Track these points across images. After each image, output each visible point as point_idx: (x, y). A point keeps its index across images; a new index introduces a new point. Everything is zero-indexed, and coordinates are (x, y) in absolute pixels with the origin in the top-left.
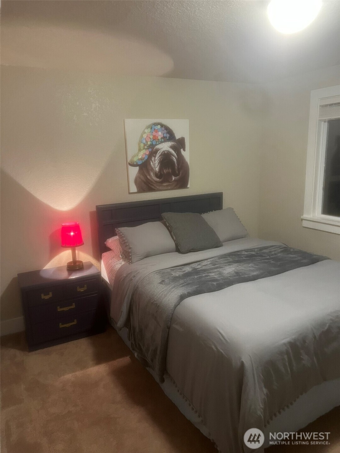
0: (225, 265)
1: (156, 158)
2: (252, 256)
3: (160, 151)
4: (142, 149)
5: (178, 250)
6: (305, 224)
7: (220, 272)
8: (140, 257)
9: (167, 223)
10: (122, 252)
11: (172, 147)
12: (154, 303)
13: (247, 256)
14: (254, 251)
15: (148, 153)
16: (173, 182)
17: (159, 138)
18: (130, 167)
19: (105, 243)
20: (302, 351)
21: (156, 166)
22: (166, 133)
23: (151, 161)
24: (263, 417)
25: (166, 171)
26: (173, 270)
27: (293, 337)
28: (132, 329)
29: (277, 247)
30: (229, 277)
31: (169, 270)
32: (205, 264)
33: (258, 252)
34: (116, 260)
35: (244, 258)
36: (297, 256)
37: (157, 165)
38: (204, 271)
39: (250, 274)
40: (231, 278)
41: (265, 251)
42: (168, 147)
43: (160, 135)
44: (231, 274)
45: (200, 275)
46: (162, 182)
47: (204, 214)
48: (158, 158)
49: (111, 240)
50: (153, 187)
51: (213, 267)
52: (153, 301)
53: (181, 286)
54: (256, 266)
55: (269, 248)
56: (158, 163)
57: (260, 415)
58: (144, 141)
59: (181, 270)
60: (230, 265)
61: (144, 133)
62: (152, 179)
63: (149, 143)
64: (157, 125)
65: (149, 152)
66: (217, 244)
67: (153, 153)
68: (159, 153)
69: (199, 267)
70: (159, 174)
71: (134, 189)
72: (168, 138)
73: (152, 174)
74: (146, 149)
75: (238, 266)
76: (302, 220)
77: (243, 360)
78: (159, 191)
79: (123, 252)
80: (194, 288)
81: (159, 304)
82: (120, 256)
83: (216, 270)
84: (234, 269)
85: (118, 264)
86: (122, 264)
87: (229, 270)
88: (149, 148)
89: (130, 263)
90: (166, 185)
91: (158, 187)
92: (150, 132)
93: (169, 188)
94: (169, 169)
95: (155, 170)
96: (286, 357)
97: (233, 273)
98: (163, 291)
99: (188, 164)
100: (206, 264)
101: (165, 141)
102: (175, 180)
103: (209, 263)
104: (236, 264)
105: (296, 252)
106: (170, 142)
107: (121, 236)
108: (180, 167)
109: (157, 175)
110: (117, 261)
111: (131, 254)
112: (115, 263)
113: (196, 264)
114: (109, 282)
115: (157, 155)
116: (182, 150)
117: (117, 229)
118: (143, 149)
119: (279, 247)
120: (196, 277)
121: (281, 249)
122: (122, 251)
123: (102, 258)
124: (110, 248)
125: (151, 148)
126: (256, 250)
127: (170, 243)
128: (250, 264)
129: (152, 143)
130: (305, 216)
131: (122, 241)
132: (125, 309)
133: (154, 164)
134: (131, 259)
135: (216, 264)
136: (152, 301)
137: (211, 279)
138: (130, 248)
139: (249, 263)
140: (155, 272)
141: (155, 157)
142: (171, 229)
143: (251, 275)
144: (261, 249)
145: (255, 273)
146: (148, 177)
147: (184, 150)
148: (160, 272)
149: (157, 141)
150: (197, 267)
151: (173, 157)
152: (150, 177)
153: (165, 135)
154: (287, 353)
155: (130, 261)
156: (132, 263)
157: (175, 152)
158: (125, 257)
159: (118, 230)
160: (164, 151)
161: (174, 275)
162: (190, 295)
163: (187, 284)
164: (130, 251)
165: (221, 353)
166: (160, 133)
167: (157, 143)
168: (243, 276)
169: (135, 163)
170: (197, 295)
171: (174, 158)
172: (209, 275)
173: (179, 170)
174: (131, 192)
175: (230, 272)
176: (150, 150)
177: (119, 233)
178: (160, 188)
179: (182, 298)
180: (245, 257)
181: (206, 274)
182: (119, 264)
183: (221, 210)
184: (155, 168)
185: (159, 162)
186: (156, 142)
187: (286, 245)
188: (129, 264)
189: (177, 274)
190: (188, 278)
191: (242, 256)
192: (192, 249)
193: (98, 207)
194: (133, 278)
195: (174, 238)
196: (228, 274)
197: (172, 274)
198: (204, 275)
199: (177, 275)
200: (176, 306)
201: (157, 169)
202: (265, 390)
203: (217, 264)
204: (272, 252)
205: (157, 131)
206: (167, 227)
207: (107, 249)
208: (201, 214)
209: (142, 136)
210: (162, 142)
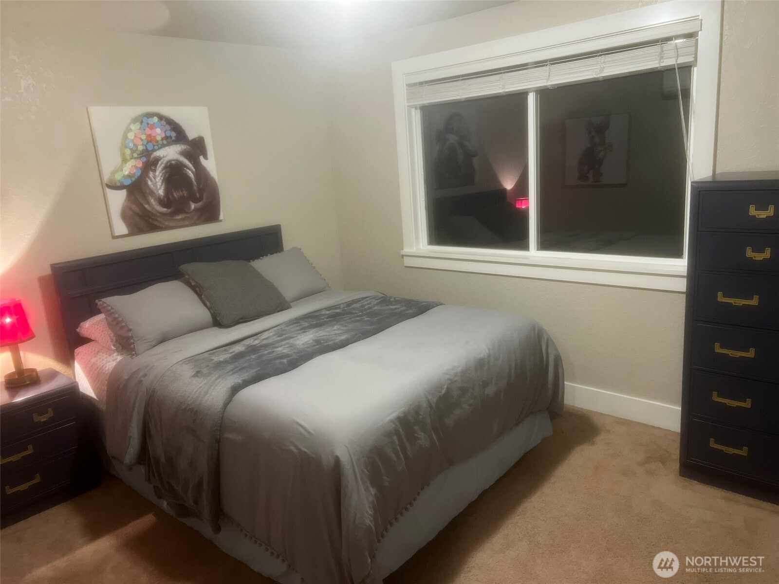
0: (299, 333)
1: (157, 173)
2: (338, 314)
3: (162, 161)
4: (128, 158)
5: (218, 323)
6: (408, 262)
7: (291, 343)
8: (151, 343)
9: (191, 281)
10: (114, 341)
11: (184, 154)
12: (188, 409)
13: (330, 316)
14: (339, 308)
15: (140, 165)
16: (192, 212)
17: (159, 138)
18: (109, 191)
19: (78, 330)
20: (416, 428)
21: (159, 187)
22: (170, 130)
23: (148, 179)
24: (373, 528)
25: (178, 194)
26: (213, 354)
27: (402, 409)
28: (152, 461)
29: (371, 299)
30: (306, 349)
31: (206, 355)
32: (266, 337)
33: (346, 309)
34: (105, 356)
35: (325, 319)
36: (399, 307)
37: (160, 184)
38: (266, 346)
39: (335, 340)
40: (308, 350)
41: (354, 306)
42: (177, 155)
43: (159, 133)
44: (309, 344)
45: (258, 353)
46: (173, 214)
47: (253, 261)
48: (160, 172)
49: (88, 323)
50: (157, 224)
51: (279, 338)
52: (186, 405)
53: (231, 372)
54: (345, 328)
55: (360, 301)
56: (161, 181)
57: (370, 525)
58: (131, 145)
59: (226, 352)
60: (305, 332)
61: (128, 130)
62: (154, 208)
63: (141, 148)
64: (151, 117)
65: (143, 163)
66: (282, 306)
67: (150, 164)
68: (161, 165)
69: (257, 342)
70: (166, 199)
71: (121, 228)
72: (173, 138)
73: (152, 201)
74: (135, 158)
75: (317, 332)
76: (403, 256)
77: (338, 453)
78: (171, 229)
79: (117, 340)
80: (252, 372)
81: (196, 409)
82: (113, 347)
83: (284, 343)
84: (311, 336)
85: (109, 362)
86: (118, 360)
87: (305, 339)
88: (141, 157)
89: (133, 355)
90: (181, 219)
91: (166, 223)
92: (139, 129)
93: (187, 223)
94: (182, 191)
95: (157, 194)
96: (395, 438)
97: (311, 341)
98: (200, 387)
99: (215, 182)
100: (268, 336)
101: (169, 144)
102: (196, 210)
103: (271, 334)
104: (314, 330)
105: (397, 302)
106: (178, 145)
107: (109, 312)
108: (201, 186)
109: (161, 202)
110: (106, 358)
111: (132, 341)
112: (104, 362)
113: (251, 340)
114: (95, 397)
115: (158, 167)
116: (201, 158)
117: (99, 301)
118: (131, 159)
119: (374, 298)
120: (253, 357)
121: (378, 300)
122: (114, 338)
123: (76, 357)
124: (89, 337)
125: (144, 156)
126: (342, 306)
127: (201, 313)
128: (335, 327)
129: (146, 147)
130: (406, 250)
131: (113, 321)
132: (135, 431)
133: (155, 184)
134: (134, 349)
135: (282, 335)
136: (183, 407)
137: (278, 356)
138: (130, 330)
139: (333, 326)
140: (181, 362)
141: (154, 171)
142: (200, 290)
143: (337, 341)
144: (349, 304)
145: (343, 337)
146: (147, 206)
147: (206, 158)
148: (191, 359)
149: (155, 144)
150: (254, 343)
151: (188, 170)
152: (151, 207)
153: (168, 133)
154: (397, 432)
155: (134, 353)
156: (137, 355)
157: (190, 162)
158: (121, 348)
159: (101, 302)
160: (169, 161)
161: (215, 360)
162: (247, 383)
163: (240, 370)
164: (130, 335)
165: (305, 452)
166: (158, 131)
167: (156, 147)
168: (326, 344)
169: (118, 184)
170: (258, 382)
171: (190, 172)
172: (273, 352)
173: (201, 191)
174: (117, 234)
175: (306, 342)
176: (144, 159)
177: (105, 307)
178: (171, 224)
179: (235, 390)
180: (328, 318)
181: (270, 351)
182: (111, 361)
183: (282, 253)
184: (158, 190)
185: (163, 181)
186: (154, 146)
187: (383, 294)
188: (132, 357)
189: (222, 357)
190: (241, 361)
191: (323, 317)
192: (242, 319)
193: (56, 266)
194: (143, 379)
195: (208, 304)
196: (303, 344)
197: (213, 360)
198: (266, 352)
199: (222, 359)
200: (226, 405)
201: (161, 192)
202: (373, 491)
203: (286, 334)
204: (365, 305)
205: (152, 127)
206: (193, 288)
207: (84, 341)
208: (250, 262)
209: (125, 137)
210: (163, 146)
